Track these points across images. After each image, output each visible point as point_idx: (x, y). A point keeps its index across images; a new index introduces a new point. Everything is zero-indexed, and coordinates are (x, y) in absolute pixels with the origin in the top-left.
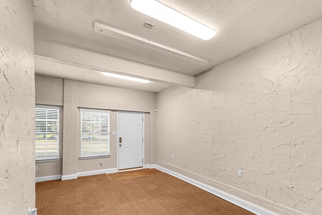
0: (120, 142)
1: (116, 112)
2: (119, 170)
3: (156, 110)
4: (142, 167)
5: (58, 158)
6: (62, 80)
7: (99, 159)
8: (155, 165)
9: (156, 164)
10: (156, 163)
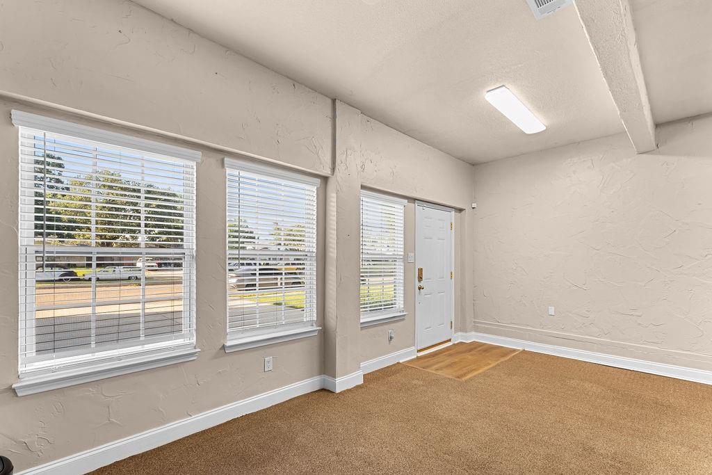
0: (420, 279)
1: (413, 205)
2: (418, 351)
3: (474, 205)
4: (450, 340)
5: (315, 328)
6: (329, 101)
7: (386, 327)
8: (473, 333)
9: (476, 331)
10: (477, 329)
